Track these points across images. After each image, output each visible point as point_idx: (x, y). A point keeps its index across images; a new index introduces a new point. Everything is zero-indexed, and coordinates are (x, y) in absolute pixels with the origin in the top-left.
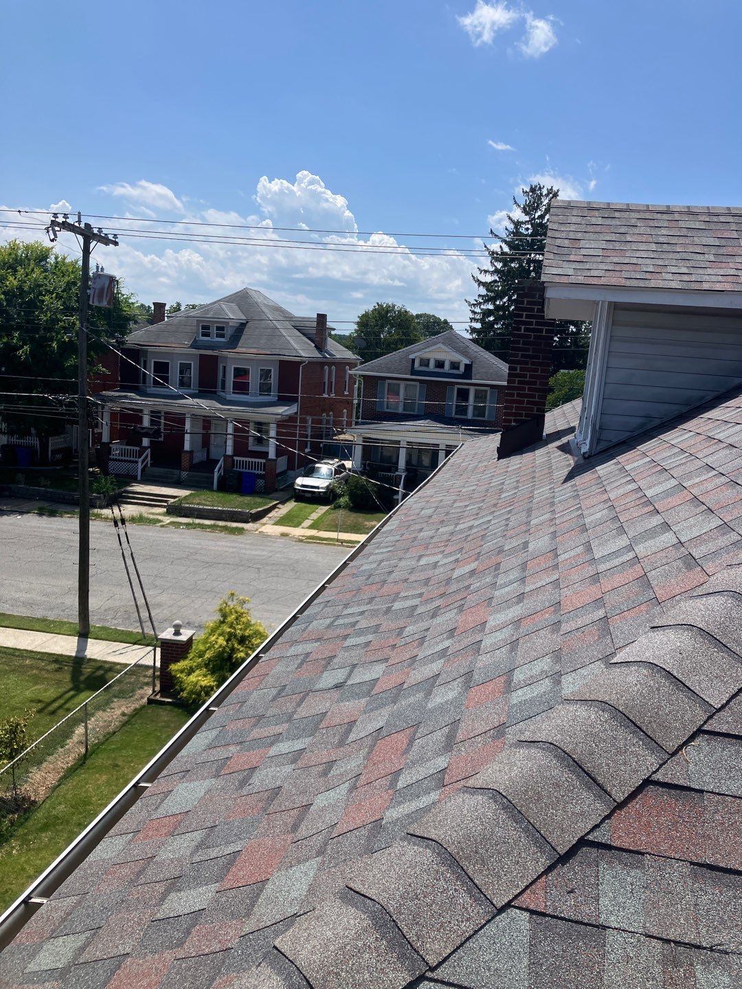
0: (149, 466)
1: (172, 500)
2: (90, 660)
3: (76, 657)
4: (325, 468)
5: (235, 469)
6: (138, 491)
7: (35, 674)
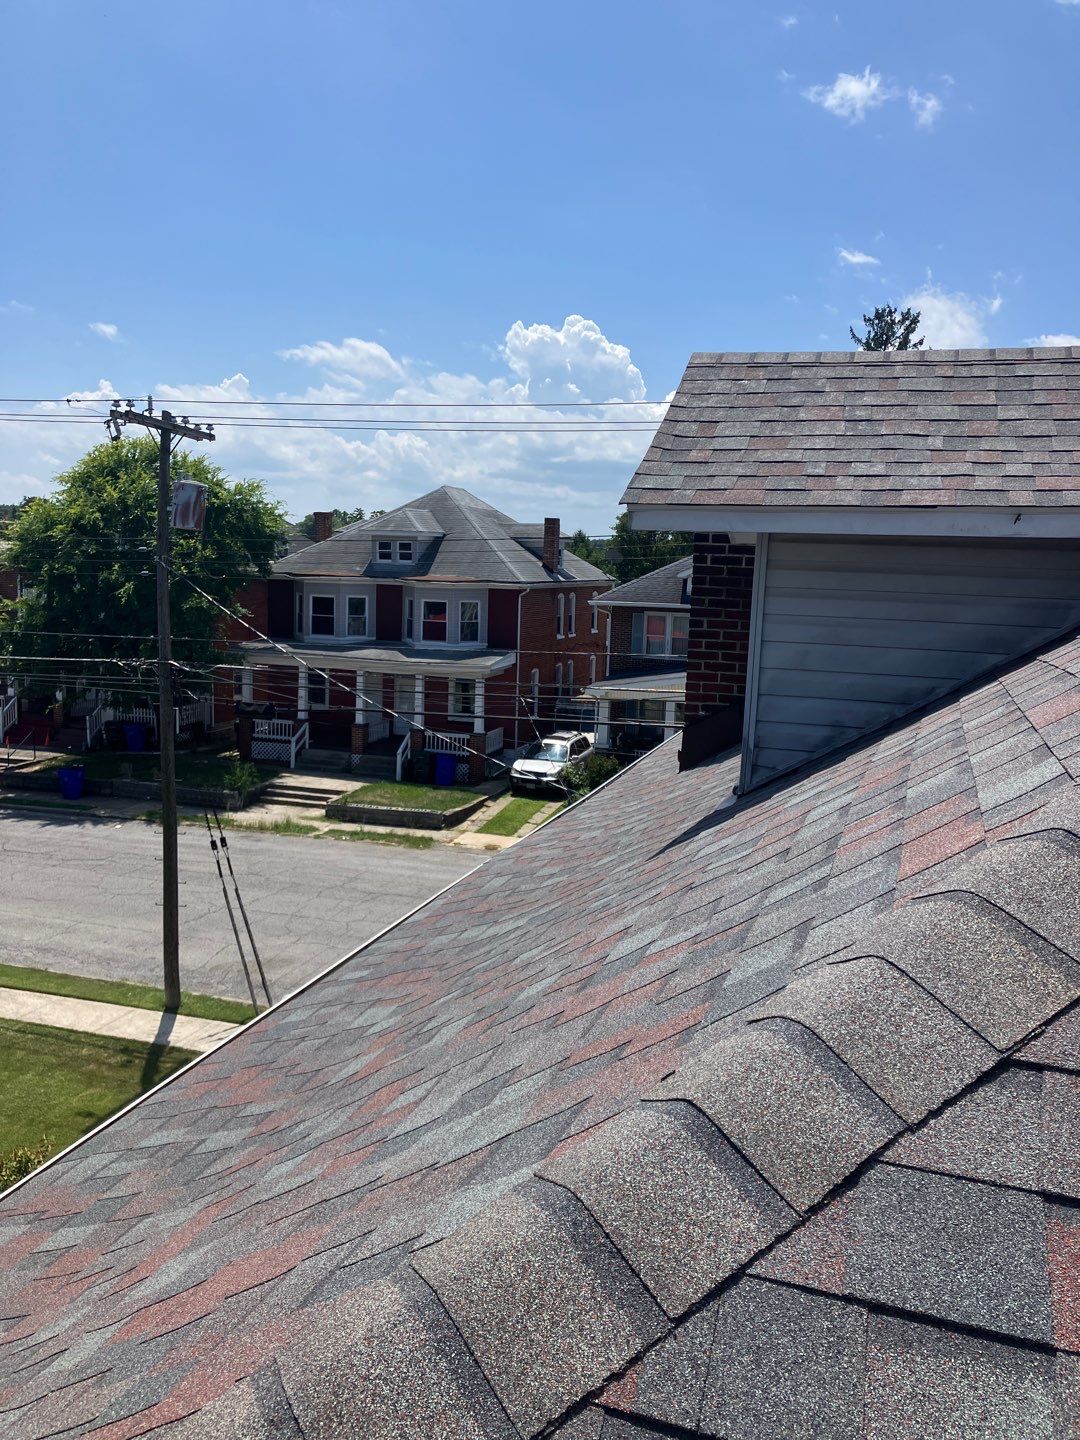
0: (307, 746)
1: (335, 797)
2: (173, 1049)
3: (153, 1044)
4: (559, 744)
5: (426, 749)
6: (293, 784)
7: (92, 1071)
